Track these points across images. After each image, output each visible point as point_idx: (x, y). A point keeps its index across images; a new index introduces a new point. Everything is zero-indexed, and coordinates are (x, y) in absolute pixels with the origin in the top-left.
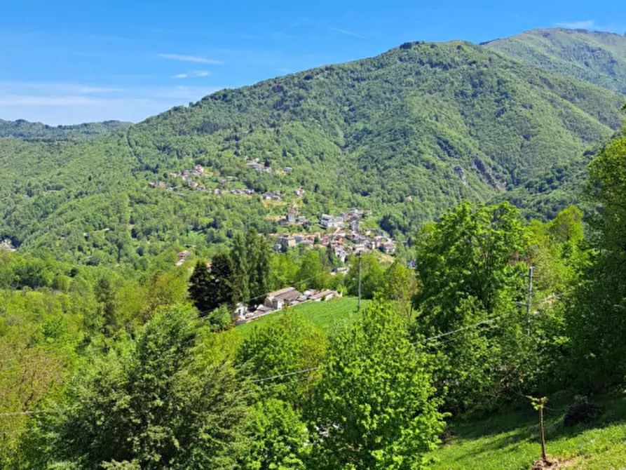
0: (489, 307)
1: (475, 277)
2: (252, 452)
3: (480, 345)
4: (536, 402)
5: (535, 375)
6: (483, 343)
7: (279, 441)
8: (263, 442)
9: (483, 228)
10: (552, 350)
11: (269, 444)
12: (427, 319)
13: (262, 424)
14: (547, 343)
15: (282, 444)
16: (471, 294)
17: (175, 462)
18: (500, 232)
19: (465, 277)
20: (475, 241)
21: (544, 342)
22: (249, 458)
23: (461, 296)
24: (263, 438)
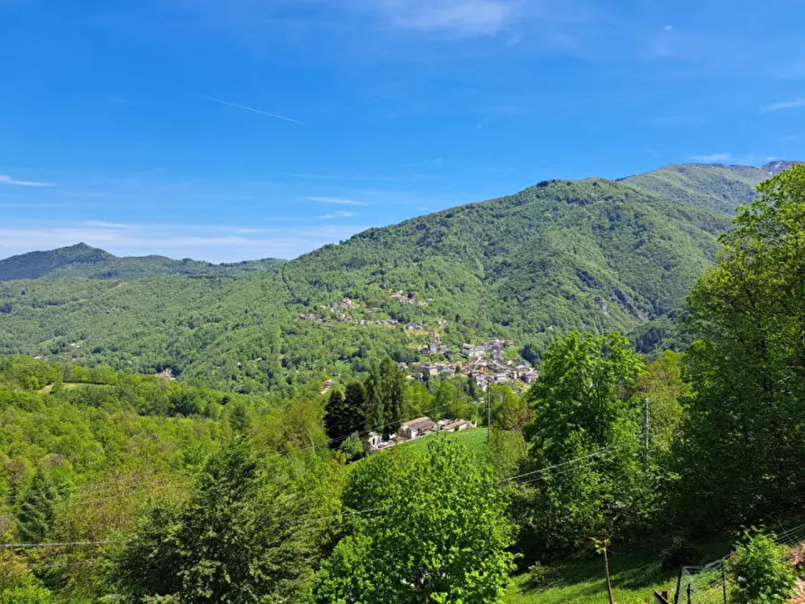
0: (601, 440)
1: (584, 408)
2: (338, 589)
3: (592, 481)
4: (598, 544)
5: (649, 513)
6: (595, 477)
7: (364, 579)
8: (349, 579)
9: (591, 359)
10: (665, 486)
11: (355, 581)
12: (540, 452)
13: (349, 560)
14: (661, 480)
15: (368, 582)
16: (583, 426)
17: (226, 599)
18: (610, 363)
19: (575, 408)
20: (584, 371)
21: (658, 478)
22: (333, 596)
23: (572, 428)
24: (350, 575)
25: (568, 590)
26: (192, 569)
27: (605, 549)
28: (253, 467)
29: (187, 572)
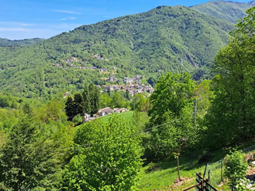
2: (72, 176)
3: (172, 130)
4: (175, 155)
5: (194, 142)
7: (83, 171)
8: (77, 172)
9: (176, 83)
10: (201, 132)
11: (79, 172)
12: (154, 120)
13: (77, 165)
14: (200, 130)
15: (85, 172)
17: (24, 182)
18: (183, 84)
20: (172, 88)
21: (199, 129)
22: (70, 178)
24: (77, 170)
25: (163, 171)
26: (9, 171)
27: (178, 157)
28: (33, 129)
29: (6, 173)
